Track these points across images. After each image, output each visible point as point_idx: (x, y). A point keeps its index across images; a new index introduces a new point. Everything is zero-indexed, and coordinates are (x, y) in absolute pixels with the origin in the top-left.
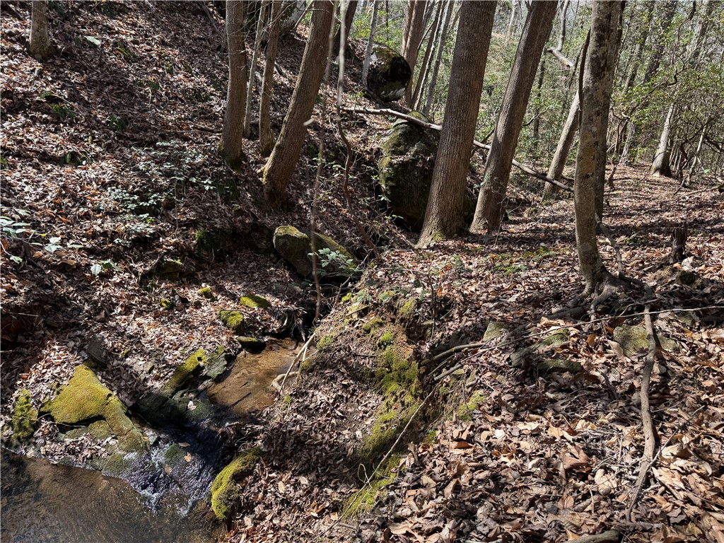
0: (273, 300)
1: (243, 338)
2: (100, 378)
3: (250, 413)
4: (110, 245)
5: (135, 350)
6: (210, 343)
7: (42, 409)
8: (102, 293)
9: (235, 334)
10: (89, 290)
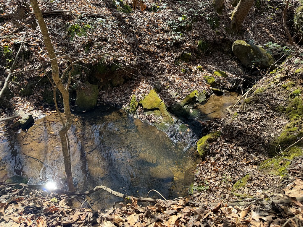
0: (229, 75)
1: (214, 89)
2: (158, 95)
3: (215, 119)
4: (165, 45)
5: (171, 87)
6: (200, 88)
7: (139, 103)
8: (161, 64)
9: (210, 86)
10: (156, 62)
